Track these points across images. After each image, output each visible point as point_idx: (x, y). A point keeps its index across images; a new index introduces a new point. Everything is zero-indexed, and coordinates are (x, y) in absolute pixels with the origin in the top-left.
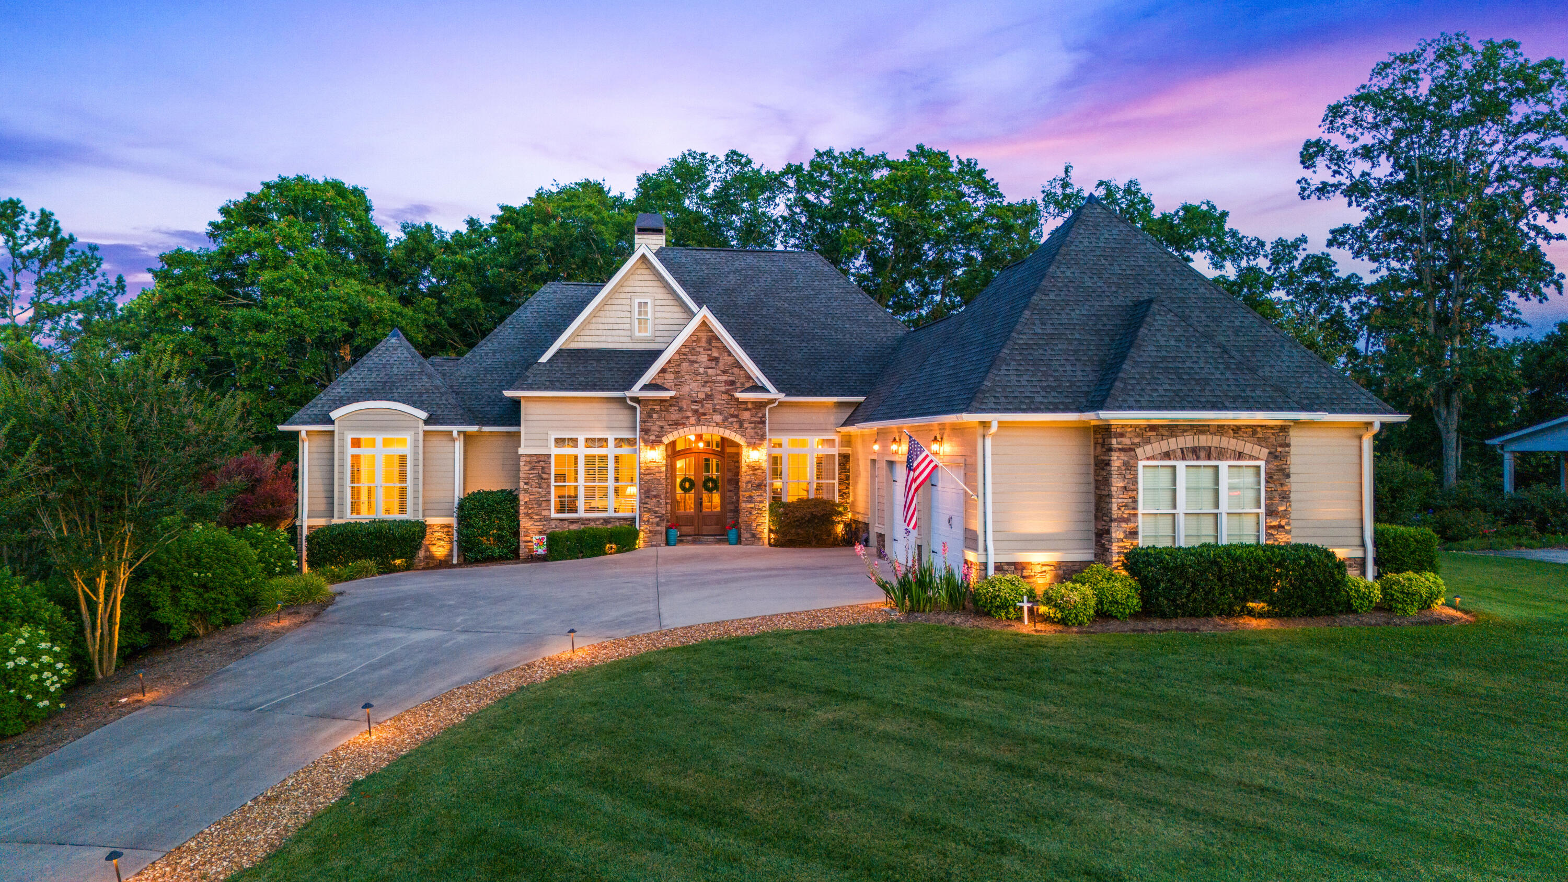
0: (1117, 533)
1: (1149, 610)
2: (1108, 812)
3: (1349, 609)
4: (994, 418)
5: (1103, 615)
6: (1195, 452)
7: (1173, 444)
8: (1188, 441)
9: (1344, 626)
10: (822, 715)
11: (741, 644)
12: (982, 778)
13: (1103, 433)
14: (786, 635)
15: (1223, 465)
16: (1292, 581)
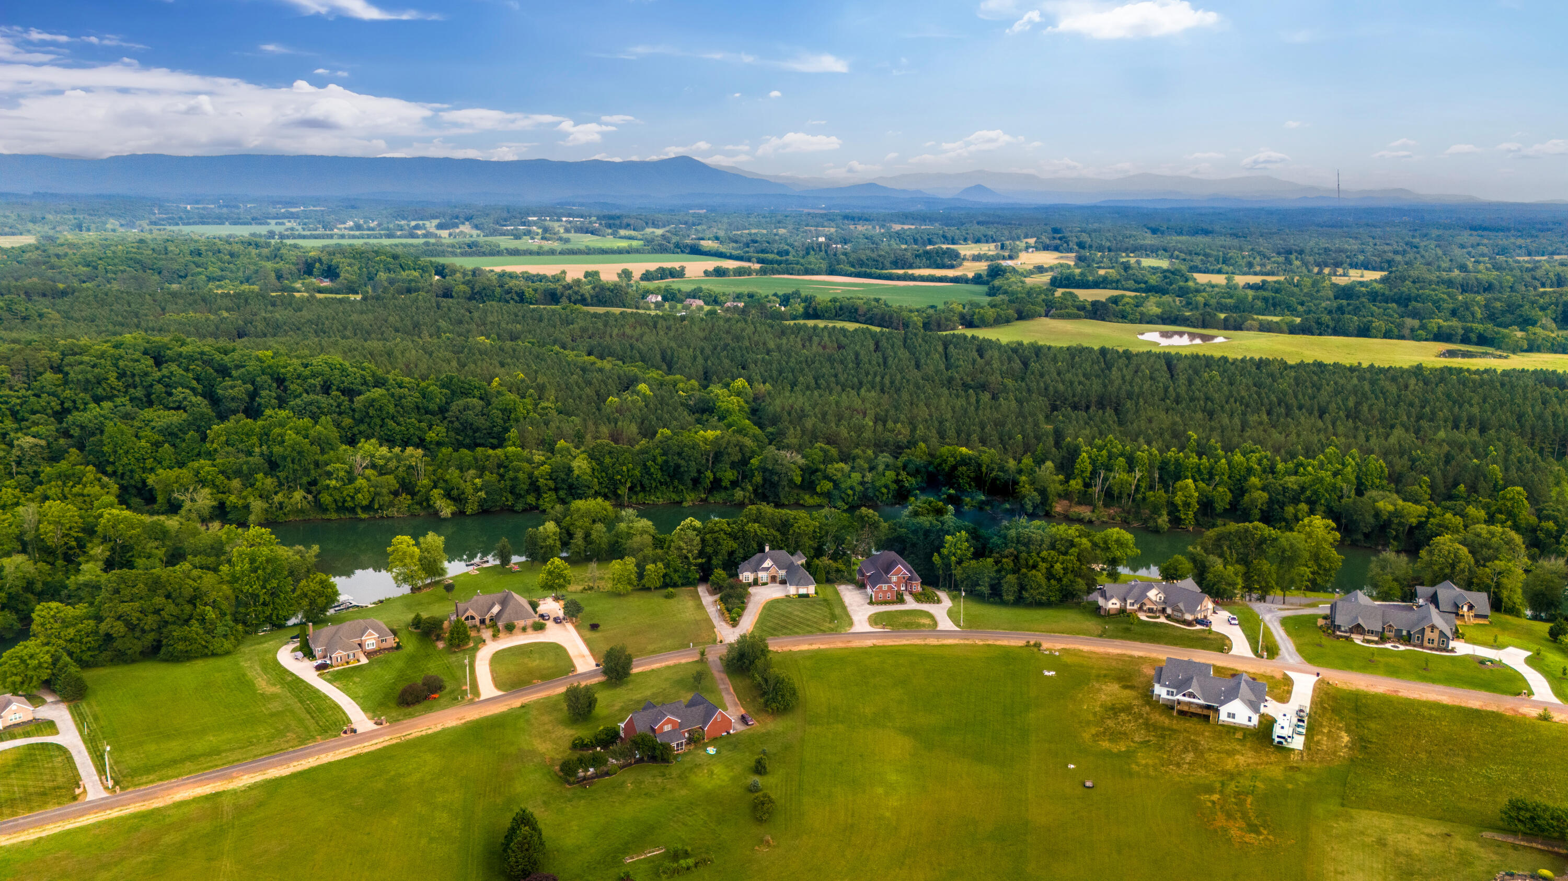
0: (800, 592)
1: (799, 598)
2: (792, 609)
3: (809, 598)
4: (795, 585)
5: (797, 598)
7: (804, 587)
9: (808, 600)
10: (782, 605)
11: (778, 599)
12: (787, 608)
13: (801, 586)
14: (780, 598)
15: (806, 589)
16: (807, 596)
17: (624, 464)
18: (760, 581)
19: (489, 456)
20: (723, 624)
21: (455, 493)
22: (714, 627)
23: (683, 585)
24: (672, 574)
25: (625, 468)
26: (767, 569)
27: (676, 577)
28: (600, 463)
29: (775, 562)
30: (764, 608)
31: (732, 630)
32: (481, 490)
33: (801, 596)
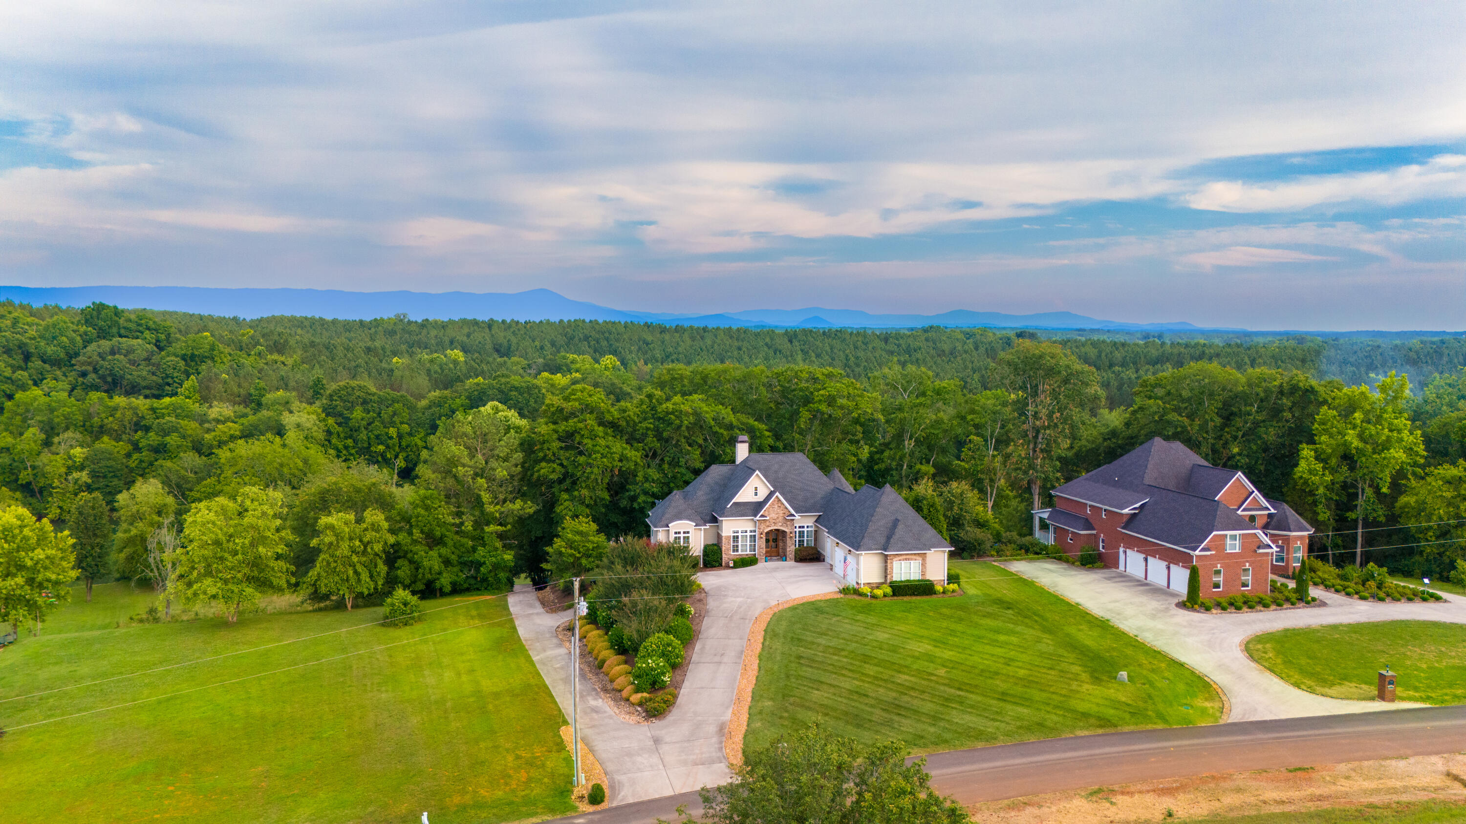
0: (889, 577)
1: (894, 595)
2: (879, 633)
3: (935, 593)
4: (863, 553)
5: (885, 596)
6: (906, 559)
7: (901, 558)
8: (904, 557)
9: (934, 598)
10: (834, 619)
11: (812, 603)
12: (862, 629)
13: (886, 556)
14: (821, 601)
15: (912, 562)
16: (924, 589)
17: (393, 424)
18: (728, 554)
19: (115, 409)
20: (604, 704)
21: (24, 476)
22: (558, 719)
23: (457, 590)
24: (420, 551)
25: (392, 431)
26: (755, 508)
27: (431, 560)
28: (344, 421)
29: (778, 484)
30: (770, 633)
31: (646, 730)
32: (82, 468)
33: (901, 590)
